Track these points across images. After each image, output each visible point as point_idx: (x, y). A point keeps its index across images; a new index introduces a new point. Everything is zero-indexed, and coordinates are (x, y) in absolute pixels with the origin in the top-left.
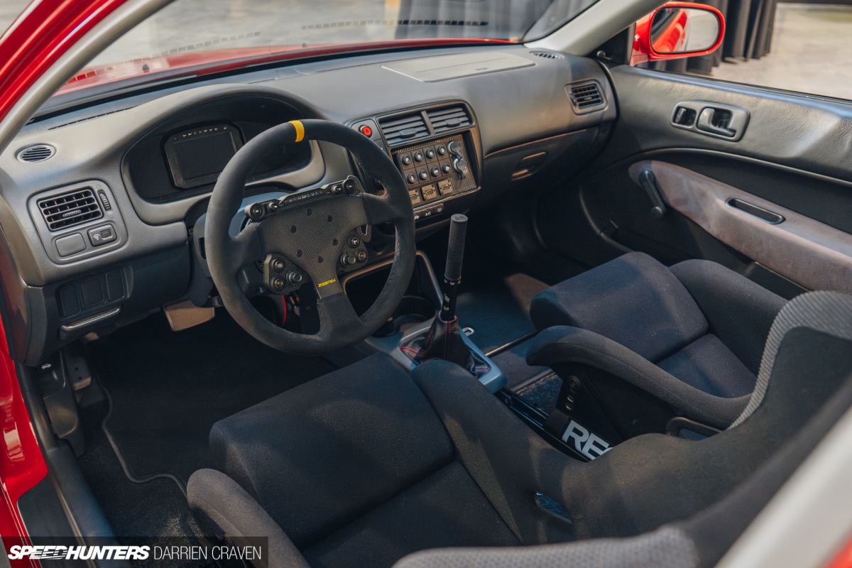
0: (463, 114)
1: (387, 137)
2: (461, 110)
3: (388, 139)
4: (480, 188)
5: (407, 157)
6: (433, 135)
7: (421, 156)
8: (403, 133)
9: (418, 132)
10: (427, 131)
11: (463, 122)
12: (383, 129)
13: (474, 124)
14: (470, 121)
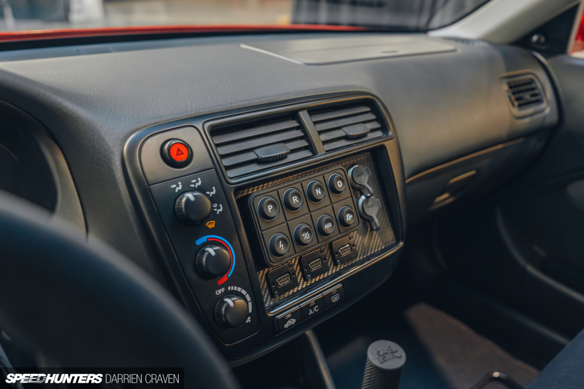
0: (372, 117)
1: (226, 162)
2: (368, 109)
3: (228, 168)
4: (401, 244)
5: (271, 203)
6: (321, 156)
7: (299, 197)
8: (262, 154)
9: (293, 151)
10: (311, 147)
11: (372, 131)
12: (217, 145)
13: (390, 133)
14: (384, 128)
